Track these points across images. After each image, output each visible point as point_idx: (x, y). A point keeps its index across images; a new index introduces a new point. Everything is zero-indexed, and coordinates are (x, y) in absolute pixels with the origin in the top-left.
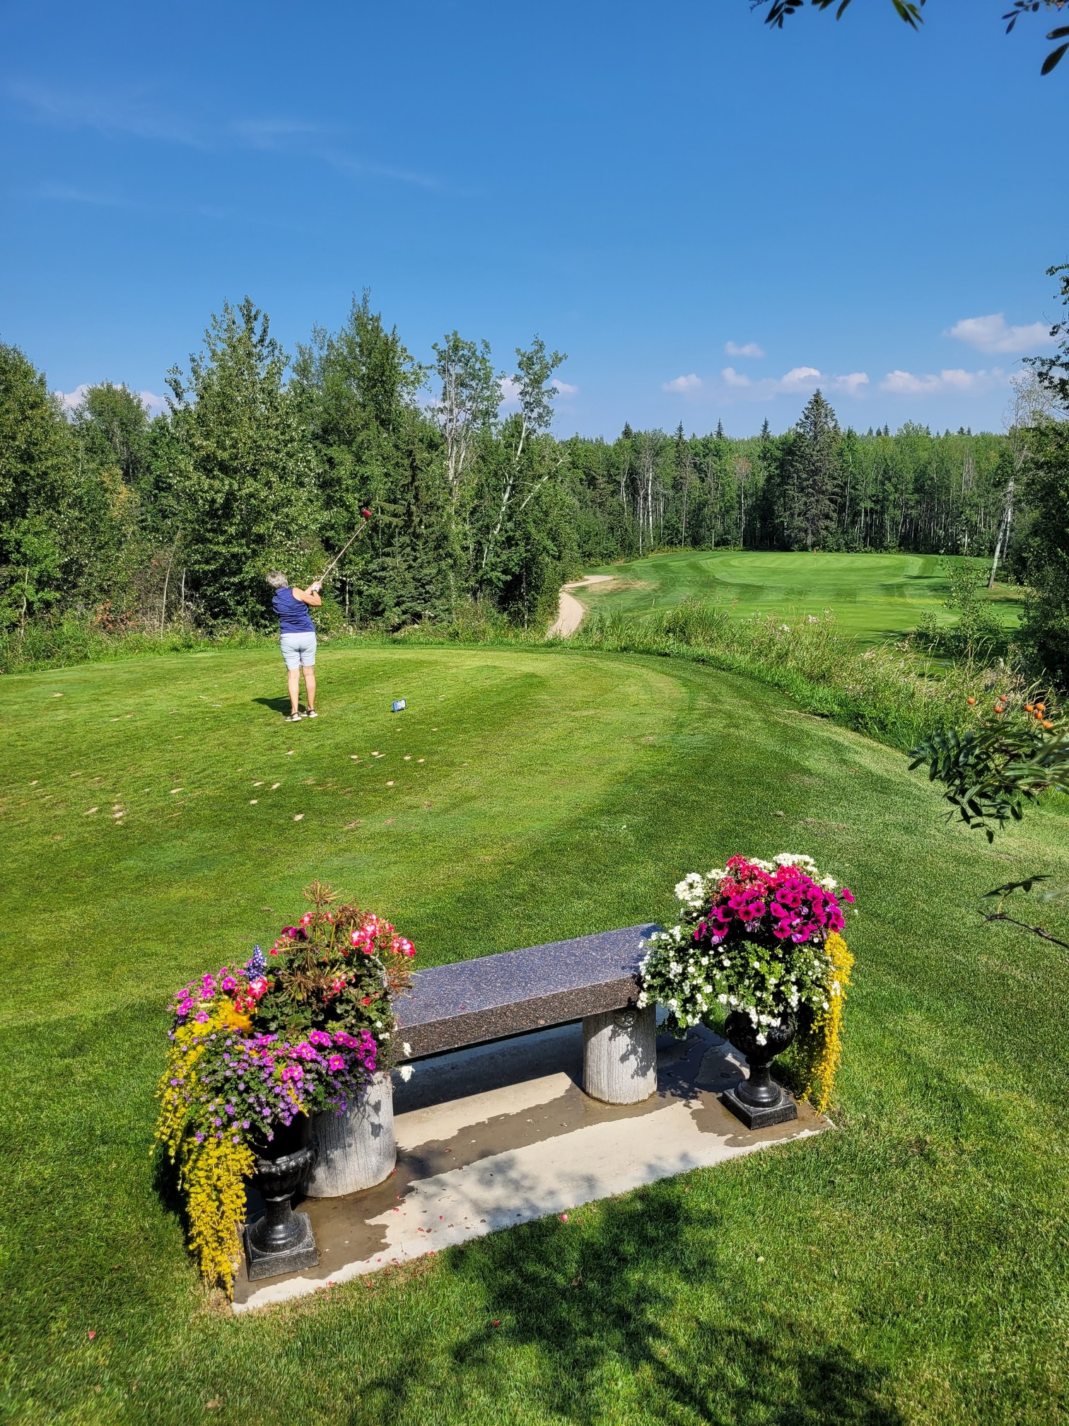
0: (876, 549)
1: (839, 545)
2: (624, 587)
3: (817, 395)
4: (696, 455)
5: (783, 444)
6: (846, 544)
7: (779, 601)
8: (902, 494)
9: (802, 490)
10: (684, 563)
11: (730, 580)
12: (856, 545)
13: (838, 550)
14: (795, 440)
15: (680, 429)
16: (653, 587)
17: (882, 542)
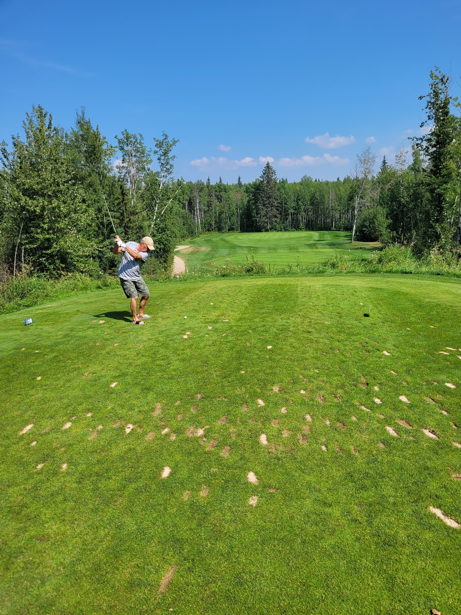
0: (297, 230)
1: (281, 228)
2: (196, 250)
3: (268, 164)
4: (216, 191)
5: (255, 185)
6: (284, 228)
7: (267, 253)
8: (305, 206)
9: (264, 205)
10: (218, 239)
11: (242, 245)
12: (288, 228)
13: (281, 231)
14: (259, 184)
15: (209, 180)
16: (209, 249)
17: (298, 227)
